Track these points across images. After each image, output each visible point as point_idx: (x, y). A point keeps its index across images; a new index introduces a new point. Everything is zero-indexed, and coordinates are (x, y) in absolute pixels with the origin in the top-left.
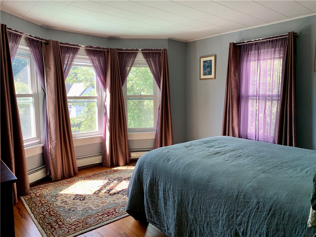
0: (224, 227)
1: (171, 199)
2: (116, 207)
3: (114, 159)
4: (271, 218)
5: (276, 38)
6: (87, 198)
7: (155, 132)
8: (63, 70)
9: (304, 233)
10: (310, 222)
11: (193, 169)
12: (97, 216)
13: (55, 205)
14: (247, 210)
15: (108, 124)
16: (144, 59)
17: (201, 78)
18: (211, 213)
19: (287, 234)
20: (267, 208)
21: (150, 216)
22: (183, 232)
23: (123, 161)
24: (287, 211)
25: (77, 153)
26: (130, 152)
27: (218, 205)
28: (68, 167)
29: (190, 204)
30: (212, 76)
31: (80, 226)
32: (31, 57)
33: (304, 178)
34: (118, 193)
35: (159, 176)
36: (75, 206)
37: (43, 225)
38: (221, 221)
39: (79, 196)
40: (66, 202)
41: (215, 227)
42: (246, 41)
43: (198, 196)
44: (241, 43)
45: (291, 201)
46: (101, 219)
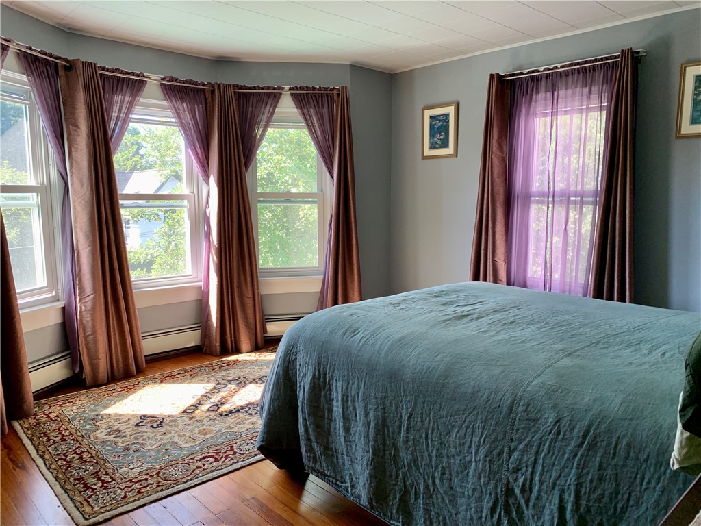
0: (479, 478)
1: (360, 419)
2: (234, 442)
3: (228, 336)
4: (588, 452)
5: (593, 62)
6: (167, 422)
7: (322, 276)
8: (110, 132)
9: (660, 484)
10: (676, 458)
11: (410, 350)
12: (191, 461)
13: (92, 439)
14: (533, 437)
15: (214, 258)
16: (296, 110)
17: (425, 155)
18: (452, 446)
19: (623, 487)
20: (579, 432)
21: (312, 459)
22: (388, 492)
23: (248, 342)
24: (624, 436)
25: (143, 323)
26: (265, 321)
27: (467, 427)
28: (122, 354)
29: (404, 428)
30: (450, 150)
31: (153, 484)
32: (31, 99)
33: (659, 366)
34: (238, 411)
35: (332, 368)
36: (140, 441)
37: (65, 482)
38: (474, 464)
39: (148, 417)
40: (119, 431)
41: (459, 478)
42: (525, 71)
43: (422, 410)
44: (514, 75)
45: (633, 414)
46: (201, 467)
